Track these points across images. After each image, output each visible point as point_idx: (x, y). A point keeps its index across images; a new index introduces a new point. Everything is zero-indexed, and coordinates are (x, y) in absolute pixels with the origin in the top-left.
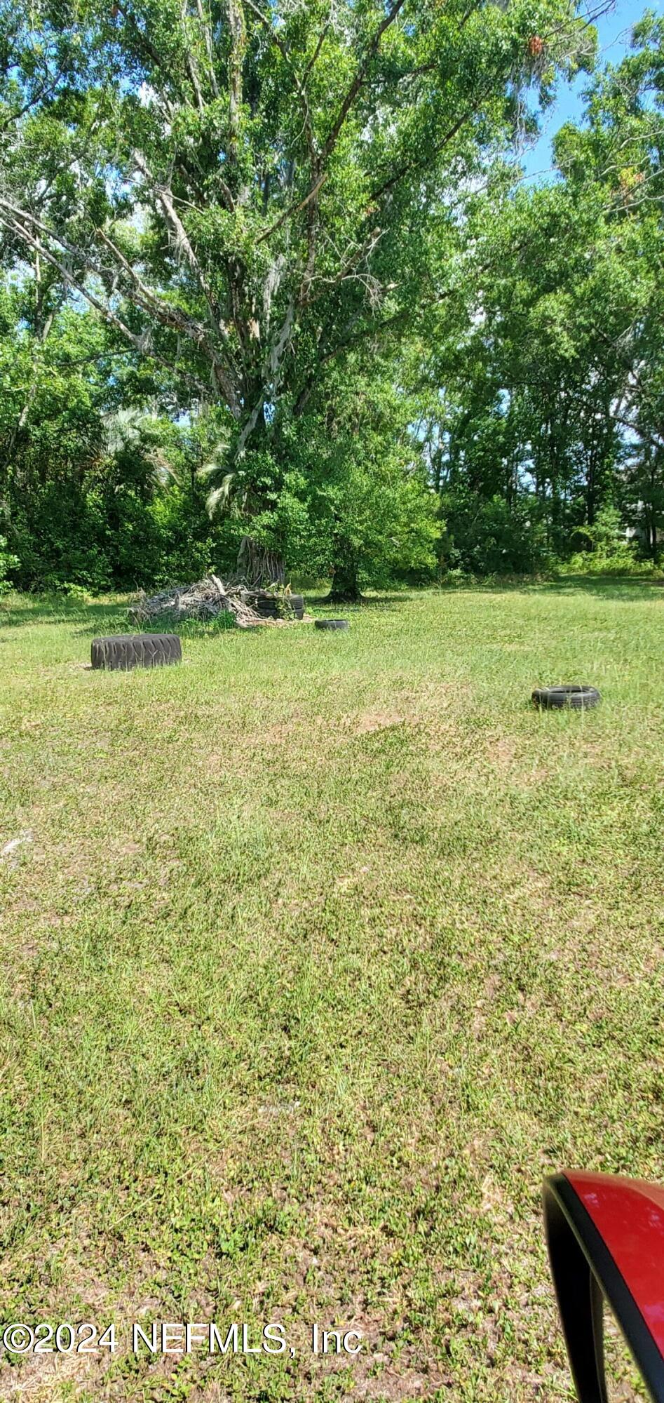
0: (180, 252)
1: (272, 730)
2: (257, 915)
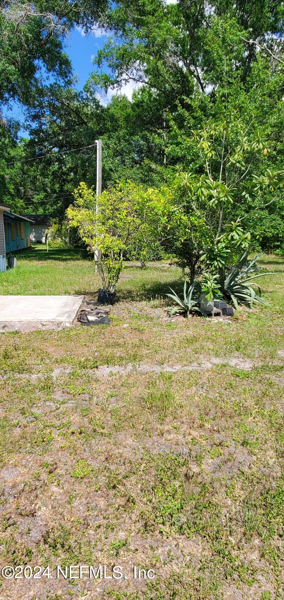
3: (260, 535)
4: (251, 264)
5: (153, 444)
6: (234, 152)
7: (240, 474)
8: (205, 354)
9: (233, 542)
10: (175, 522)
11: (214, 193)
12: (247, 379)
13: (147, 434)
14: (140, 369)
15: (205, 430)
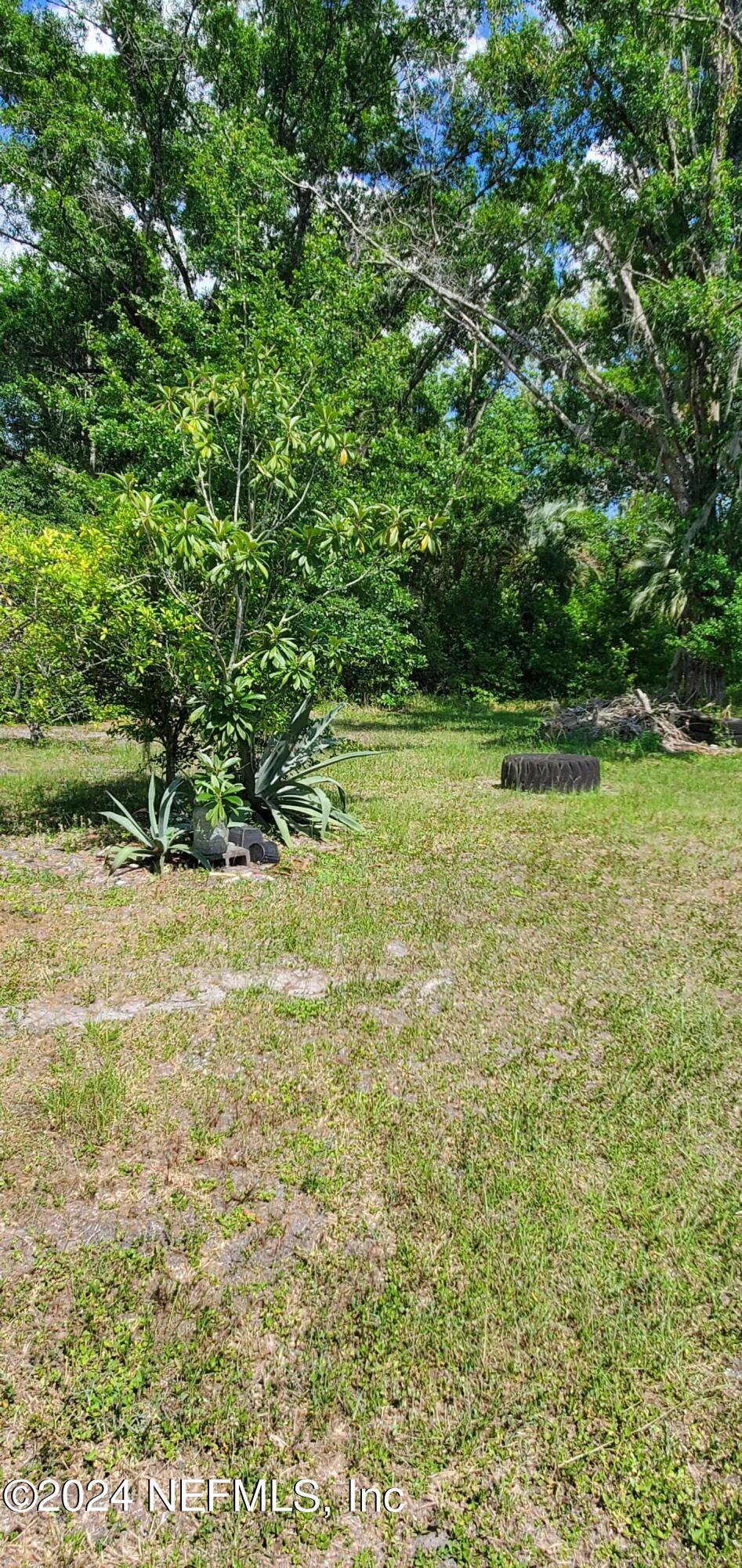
0: (635, 331)
1: (712, 886)
2: (709, 1121)
3: (346, 1412)
4: (320, 731)
5: (65, 1225)
6: (269, 450)
7: (298, 1266)
8: (208, 964)
9: (280, 1445)
10: (128, 1426)
11: (221, 549)
12: (313, 1020)
13: (50, 1201)
14: (27, 1021)
15: (208, 1167)
